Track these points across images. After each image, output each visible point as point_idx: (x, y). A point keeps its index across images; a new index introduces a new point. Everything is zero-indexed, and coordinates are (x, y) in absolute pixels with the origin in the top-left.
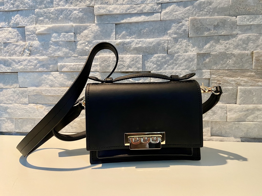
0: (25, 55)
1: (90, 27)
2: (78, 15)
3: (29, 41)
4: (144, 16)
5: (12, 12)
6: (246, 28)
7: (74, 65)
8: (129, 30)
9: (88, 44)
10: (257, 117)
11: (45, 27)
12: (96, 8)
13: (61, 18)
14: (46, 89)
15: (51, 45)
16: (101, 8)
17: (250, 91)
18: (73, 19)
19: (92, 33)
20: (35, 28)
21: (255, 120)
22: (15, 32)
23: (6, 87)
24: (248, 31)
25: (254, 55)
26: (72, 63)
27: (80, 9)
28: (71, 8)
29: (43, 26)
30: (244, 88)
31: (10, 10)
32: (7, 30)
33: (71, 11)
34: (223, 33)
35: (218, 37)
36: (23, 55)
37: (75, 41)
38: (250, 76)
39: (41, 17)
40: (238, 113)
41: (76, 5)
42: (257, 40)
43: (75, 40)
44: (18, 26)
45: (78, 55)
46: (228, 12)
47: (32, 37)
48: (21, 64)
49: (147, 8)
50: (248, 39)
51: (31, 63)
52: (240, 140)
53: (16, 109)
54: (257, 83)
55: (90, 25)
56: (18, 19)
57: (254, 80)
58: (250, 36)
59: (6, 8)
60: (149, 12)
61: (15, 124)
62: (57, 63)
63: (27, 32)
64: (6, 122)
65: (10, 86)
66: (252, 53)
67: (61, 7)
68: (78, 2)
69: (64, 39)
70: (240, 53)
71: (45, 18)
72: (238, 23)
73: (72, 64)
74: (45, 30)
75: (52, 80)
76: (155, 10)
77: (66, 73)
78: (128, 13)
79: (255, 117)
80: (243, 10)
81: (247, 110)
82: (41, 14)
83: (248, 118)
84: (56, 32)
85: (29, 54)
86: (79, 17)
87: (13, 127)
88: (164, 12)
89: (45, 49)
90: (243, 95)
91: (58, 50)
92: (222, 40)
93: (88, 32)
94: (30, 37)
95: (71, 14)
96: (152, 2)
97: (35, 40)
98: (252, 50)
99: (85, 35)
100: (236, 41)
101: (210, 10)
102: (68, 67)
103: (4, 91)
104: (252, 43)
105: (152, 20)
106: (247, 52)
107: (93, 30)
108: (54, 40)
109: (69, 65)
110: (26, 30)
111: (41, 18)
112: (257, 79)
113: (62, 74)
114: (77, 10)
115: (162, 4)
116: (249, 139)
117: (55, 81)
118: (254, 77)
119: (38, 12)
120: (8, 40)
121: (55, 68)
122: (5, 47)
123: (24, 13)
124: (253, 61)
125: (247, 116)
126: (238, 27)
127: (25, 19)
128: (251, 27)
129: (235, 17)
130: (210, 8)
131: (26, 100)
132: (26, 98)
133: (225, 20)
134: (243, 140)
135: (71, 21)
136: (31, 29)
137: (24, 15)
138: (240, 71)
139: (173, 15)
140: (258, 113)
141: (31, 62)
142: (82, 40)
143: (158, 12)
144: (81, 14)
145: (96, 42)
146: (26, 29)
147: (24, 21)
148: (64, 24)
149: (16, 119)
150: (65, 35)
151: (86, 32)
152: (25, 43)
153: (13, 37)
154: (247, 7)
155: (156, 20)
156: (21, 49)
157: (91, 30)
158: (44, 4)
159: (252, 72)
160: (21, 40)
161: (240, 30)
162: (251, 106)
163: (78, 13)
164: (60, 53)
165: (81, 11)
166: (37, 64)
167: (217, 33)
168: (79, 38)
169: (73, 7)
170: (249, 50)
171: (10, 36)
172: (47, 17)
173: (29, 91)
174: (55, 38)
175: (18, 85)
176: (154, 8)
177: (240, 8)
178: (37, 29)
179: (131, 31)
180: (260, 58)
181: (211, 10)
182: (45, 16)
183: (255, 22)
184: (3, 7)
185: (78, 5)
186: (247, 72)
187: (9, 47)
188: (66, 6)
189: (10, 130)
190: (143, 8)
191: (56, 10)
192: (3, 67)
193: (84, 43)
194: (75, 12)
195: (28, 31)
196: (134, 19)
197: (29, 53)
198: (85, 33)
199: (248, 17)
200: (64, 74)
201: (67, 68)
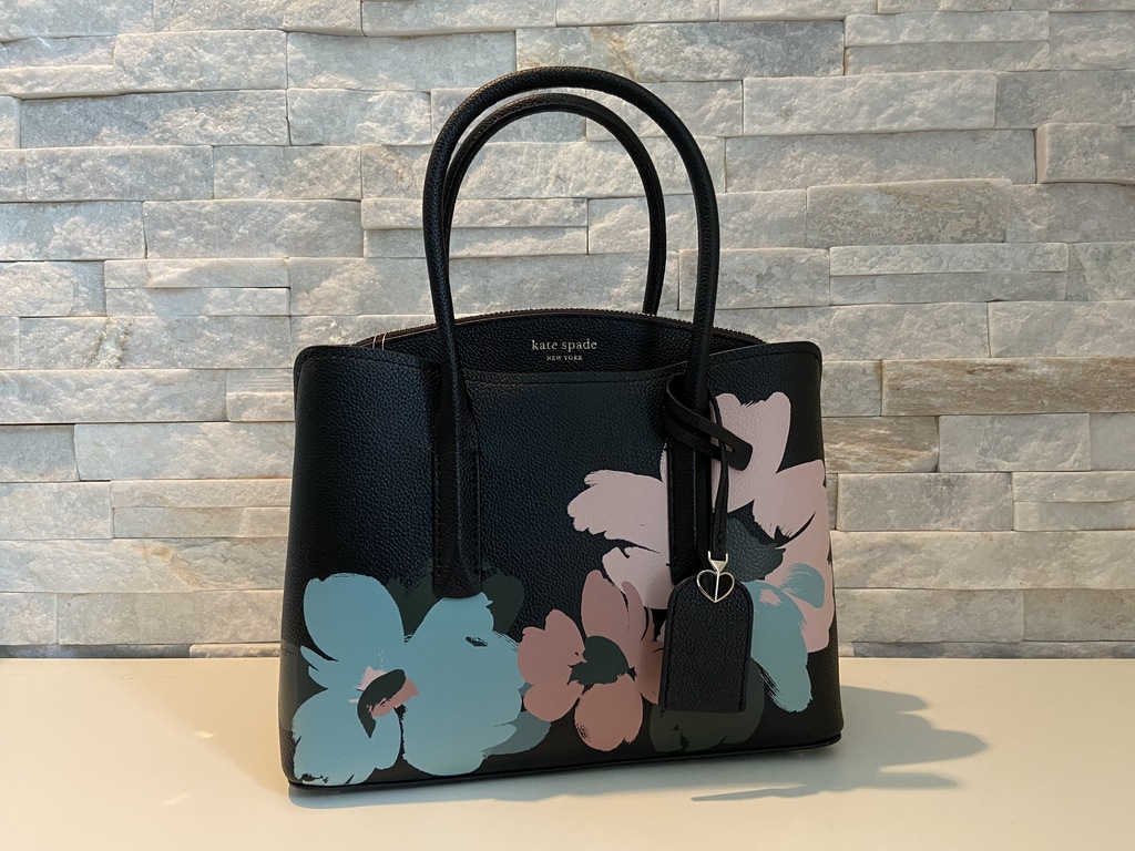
0: (103, 362)
1: (347, 270)
2: (302, 227)
3: (121, 312)
4: (533, 237)
5: (55, 207)
6: (859, 283)
7: (288, 398)
8: (482, 282)
9: (336, 327)
10: (902, 571)
11: (181, 266)
12: (369, 207)
13: (243, 234)
14: (179, 487)
15: (204, 328)
16: (384, 209)
17: (875, 488)
18: (285, 239)
19: (354, 288)
20: (144, 267)
21: (897, 584)
22: (66, 278)
23: (26, 479)
24: (864, 294)
25: (885, 372)
26: (278, 390)
27: (309, 206)
28: (279, 204)
29: (174, 263)
30: (858, 478)
31: (50, 199)
32: (34, 270)
33: (279, 214)
34: (786, 302)
35: (772, 312)
36: (92, 361)
37: (290, 316)
38: (876, 439)
39: (166, 230)
40: (843, 559)
41: (297, 194)
42: (894, 324)
43: (293, 313)
44: (76, 258)
46: (801, 232)
47: (134, 297)
48: (90, 397)
49: (543, 215)
50: (866, 322)
51: (126, 393)
52: (852, 650)
53: (65, 561)
54: (899, 462)
55: (347, 263)
56: (78, 234)
57: (890, 453)
58: (870, 310)
59: (33, 194)
60: (548, 227)
61: (59, 614)
62: (222, 393)
63: (113, 282)
64: (23, 610)
65: (41, 475)
66: (880, 366)
67: (242, 196)
68: (303, 184)
69: (251, 308)
70: (842, 364)
71: (179, 233)
72: (833, 270)
73: (279, 394)
74: (183, 275)
75: (202, 453)
76: (568, 220)
77: (258, 426)
78: (480, 225)
79: (895, 573)
80: (849, 228)
81: (871, 550)
82: (169, 219)
83: (874, 576)
84: (223, 284)
85: (120, 359)
86: (307, 233)
87: (52, 626)
88: (596, 227)
89: (182, 341)
90: (855, 500)
91: (232, 345)
92: (786, 323)
93: (338, 287)
94: (124, 298)
95: (275, 222)
96: (559, 195)
97: (145, 310)
98: (879, 357)
99: (328, 296)
100: (827, 327)
101: (743, 226)
102: (263, 404)
103: (19, 491)
104: (878, 332)
105: (559, 252)
106: (862, 363)
107: (356, 278)
108: (213, 313)
109: (269, 399)
110: (106, 275)
111: (166, 233)
112: (898, 451)
113: (242, 432)
114: (302, 211)
115: (592, 202)
116: (881, 647)
117: (213, 455)
118: (887, 441)
119: (154, 209)
120: (39, 308)
121: (217, 411)
122: (26, 332)
123: (101, 212)
124: (881, 390)
125: (868, 568)
126: (832, 283)
127: (106, 234)
128: (873, 282)
129: (823, 251)
130: (746, 221)
131: (104, 527)
132: (103, 516)
133: (791, 259)
134: (860, 649)
135: (278, 246)
136: (129, 271)
137: (101, 218)
138: (842, 422)
139: (628, 239)
140: (905, 561)
141: (125, 388)
142: (317, 313)
143: (579, 227)
144: (313, 224)
145: (365, 319)
146: (110, 271)
147: (100, 242)
148: (252, 259)
149: (60, 595)
150: (255, 294)
151: (331, 284)
152: (104, 319)
153: (57, 297)
154: (858, 220)
155: (572, 252)
156: (87, 340)
157: (351, 279)
158: (178, 185)
159: (880, 425)
160: (88, 306)
161: (841, 293)
162: (881, 537)
163: (303, 219)
164: (234, 358)
165: (314, 215)
166: (150, 394)
167: (769, 299)
168: (304, 306)
169: (285, 201)
170: (868, 354)
171: (44, 291)
172: (188, 232)
173: (116, 493)
174: (220, 303)
175: (75, 471)
176: (563, 214)
177: (837, 221)
178: (152, 271)
179: (490, 284)
180: (903, 383)
181: (748, 227)
182: (181, 224)
183: (886, 269)
184: (20, 188)
185: (303, 194)
186: (865, 426)
187: (39, 331)
188: (260, 193)
189: (39, 639)
190: (528, 211)
191: (223, 209)
192: (16, 406)
193: (327, 323)
194: (293, 216)
195: (115, 279)
196: (499, 247)
197: (119, 353)
198: (326, 289)
199: (862, 250)
200: (248, 431)
201: (260, 409)
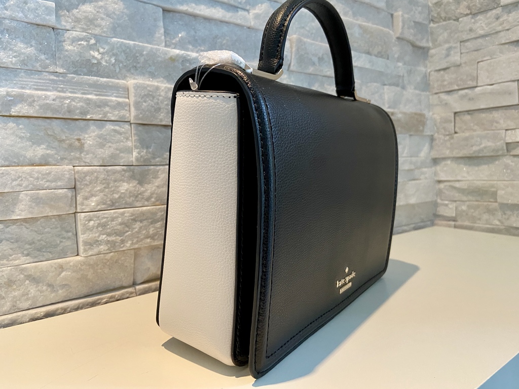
4: (222, 9)
7: (57, 97)
8: (192, 33)
9: (95, 44)
19: (108, 15)
26: (47, 90)
37: (54, 29)
43: (56, 26)
45: (68, 70)
69: (21, 15)
73: (49, 93)
76: (240, 3)
77: (26, 121)
88: (253, 12)
93: (95, 12)
99: (86, 17)
102: (34, 101)
107: (109, 8)
109: (39, 97)
113: (12, 125)
142: (78, 30)
143: (244, 9)
145: (119, 42)
151: (87, 8)
157: (104, 8)
164: (3, 57)
168: (66, 21)
179: (197, 35)
193: (87, 40)
198: (84, 12)
200: (18, 125)
201: (30, 105)
